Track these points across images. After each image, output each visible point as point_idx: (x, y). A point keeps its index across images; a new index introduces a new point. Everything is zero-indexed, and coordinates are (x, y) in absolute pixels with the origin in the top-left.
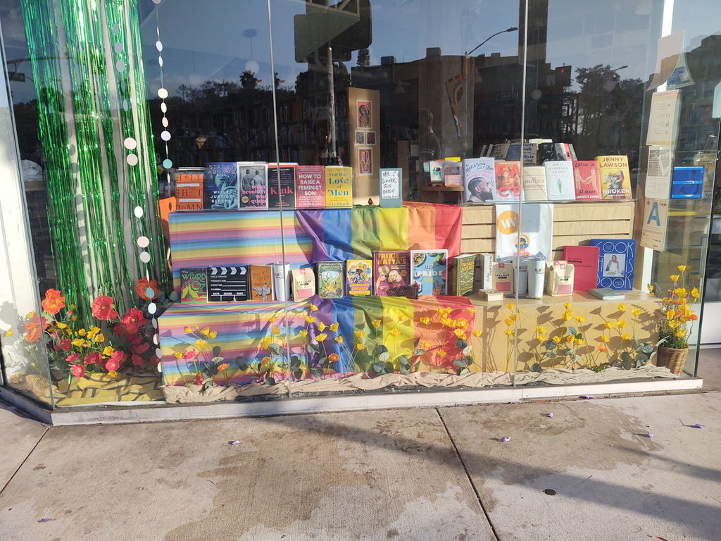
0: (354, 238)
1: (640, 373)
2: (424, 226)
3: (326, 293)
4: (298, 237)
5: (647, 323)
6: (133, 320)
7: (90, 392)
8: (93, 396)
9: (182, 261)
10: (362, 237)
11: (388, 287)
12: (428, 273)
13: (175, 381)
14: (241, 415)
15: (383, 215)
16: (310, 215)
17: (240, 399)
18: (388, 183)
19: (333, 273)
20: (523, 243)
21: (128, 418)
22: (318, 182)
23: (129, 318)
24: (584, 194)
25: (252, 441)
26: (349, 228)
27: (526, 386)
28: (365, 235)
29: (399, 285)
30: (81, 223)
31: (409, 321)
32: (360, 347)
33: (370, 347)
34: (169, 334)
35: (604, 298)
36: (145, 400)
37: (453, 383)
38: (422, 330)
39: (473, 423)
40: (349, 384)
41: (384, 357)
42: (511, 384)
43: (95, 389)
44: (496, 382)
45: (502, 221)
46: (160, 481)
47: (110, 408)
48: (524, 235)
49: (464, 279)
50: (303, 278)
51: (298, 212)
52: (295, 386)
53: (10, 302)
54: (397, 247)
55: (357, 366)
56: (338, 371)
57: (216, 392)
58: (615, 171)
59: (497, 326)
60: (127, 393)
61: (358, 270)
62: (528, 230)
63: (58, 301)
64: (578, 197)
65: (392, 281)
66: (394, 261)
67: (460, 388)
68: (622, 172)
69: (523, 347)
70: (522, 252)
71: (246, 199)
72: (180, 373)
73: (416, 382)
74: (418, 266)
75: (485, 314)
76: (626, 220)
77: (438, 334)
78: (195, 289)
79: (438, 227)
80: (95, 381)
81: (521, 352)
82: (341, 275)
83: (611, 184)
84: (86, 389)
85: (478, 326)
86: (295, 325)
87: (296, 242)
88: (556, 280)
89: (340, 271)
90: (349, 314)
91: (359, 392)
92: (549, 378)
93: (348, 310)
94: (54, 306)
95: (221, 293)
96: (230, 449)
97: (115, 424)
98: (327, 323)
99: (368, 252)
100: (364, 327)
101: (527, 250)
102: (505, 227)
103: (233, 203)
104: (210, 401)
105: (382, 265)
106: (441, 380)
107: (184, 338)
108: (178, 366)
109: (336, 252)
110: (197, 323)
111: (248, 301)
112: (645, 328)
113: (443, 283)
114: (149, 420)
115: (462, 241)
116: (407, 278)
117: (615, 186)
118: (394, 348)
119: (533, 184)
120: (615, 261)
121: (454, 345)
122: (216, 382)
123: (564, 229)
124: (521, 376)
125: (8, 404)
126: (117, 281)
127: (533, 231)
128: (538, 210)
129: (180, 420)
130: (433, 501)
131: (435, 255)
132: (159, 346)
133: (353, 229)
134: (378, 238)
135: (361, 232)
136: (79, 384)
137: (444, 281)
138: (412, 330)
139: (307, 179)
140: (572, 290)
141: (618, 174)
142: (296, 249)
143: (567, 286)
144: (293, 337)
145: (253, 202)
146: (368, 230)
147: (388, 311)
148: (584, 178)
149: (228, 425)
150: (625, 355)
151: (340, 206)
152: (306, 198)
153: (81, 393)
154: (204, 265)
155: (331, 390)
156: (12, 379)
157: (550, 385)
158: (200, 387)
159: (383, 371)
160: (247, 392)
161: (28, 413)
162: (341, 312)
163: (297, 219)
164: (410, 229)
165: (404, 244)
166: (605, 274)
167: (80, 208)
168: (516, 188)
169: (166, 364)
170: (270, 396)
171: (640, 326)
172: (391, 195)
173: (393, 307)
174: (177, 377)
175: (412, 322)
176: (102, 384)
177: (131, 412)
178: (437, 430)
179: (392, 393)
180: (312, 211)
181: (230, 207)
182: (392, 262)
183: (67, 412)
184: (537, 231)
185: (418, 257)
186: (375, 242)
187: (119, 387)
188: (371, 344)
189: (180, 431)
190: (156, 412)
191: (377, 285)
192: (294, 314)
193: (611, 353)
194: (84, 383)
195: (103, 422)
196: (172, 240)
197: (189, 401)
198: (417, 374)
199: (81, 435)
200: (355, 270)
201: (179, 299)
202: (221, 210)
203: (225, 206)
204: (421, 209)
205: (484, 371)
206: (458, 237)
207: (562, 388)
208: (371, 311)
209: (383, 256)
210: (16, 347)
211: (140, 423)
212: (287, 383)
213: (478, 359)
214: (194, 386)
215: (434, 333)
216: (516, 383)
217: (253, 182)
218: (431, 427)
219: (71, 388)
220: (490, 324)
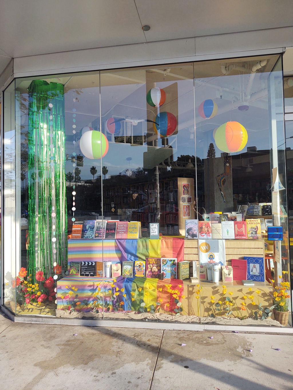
0: (138, 252)
1: (264, 322)
2: (168, 248)
3: (125, 275)
4: (116, 250)
5: (266, 298)
6: (50, 282)
7: (31, 310)
8: (31, 312)
9: (72, 259)
10: (141, 251)
11: (151, 274)
12: (168, 268)
13: (61, 308)
14: (83, 325)
15: (150, 242)
16: (121, 241)
17: (84, 318)
18: (153, 229)
19: (129, 266)
20: (211, 257)
21: (41, 322)
22: (125, 228)
23: (48, 281)
24: (239, 236)
25: (82, 335)
26: (136, 247)
27: (207, 323)
28: (142, 251)
29: (156, 273)
30: (37, 243)
31: (155, 289)
32: (133, 299)
33: (138, 299)
34: (60, 288)
35: (244, 284)
36: (49, 315)
37: (172, 319)
38: (160, 294)
39: (175, 337)
40: (128, 316)
41: (143, 305)
42: (199, 322)
43: (33, 309)
44: (192, 320)
45: (202, 247)
46: (42, 345)
47: (36, 317)
48: (212, 254)
49: (184, 271)
50: (116, 268)
51: (116, 240)
52: (106, 315)
53: (10, 272)
54: (156, 256)
55: (132, 308)
56: (124, 310)
57: (75, 314)
58: (254, 226)
59: (194, 294)
60: (43, 312)
61: (139, 266)
62: (214, 252)
63: (24, 272)
64: (236, 237)
65: (153, 271)
66: (155, 262)
67: (176, 322)
68: (257, 226)
69: (207, 305)
70: (212, 261)
71: (97, 235)
72: (64, 305)
73: (157, 317)
74: (164, 265)
75: (188, 288)
76: (261, 248)
77: (167, 296)
78: (75, 270)
79: (174, 249)
80: (34, 306)
81: (206, 308)
82: (132, 268)
83: (252, 232)
84: (30, 309)
85: (185, 294)
86: (108, 288)
87: (115, 252)
88: (224, 275)
89: (131, 266)
90: (130, 285)
91: (132, 320)
92: (217, 321)
93: (129, 283)
94: (23, 274)
95: (85, 272)
96: (72, 337)
97: (36, 324)
98: (120, 287)
99: (144, 258)
100: (136, 291)
101: (214, 260)
102: (203, 249)
103: (92, 236)
104: (72, 317)
105: (149, 264)
106: (168, 317)
107: (66, 290)
108: (63, 302)
109: (131, 257)
110: (71, 284)
111: (95, 276)
112: (265, 300)
113: (175, 273)
114: (49, 323)
115: (184, 255)
116: (159, 270)
117: (254, 233)
118: (148, 301)
119: (216, 231)
120: (255, 267)
121: (173, 302)
122: (77, 310)
123: (231, 251)
124: (205, 318)
125: (3, 313)
126: (47, 265)
127: (216, 252)
128: (218, 242)
129: (60, 325)
130: (136, 364)
131: (171, 261)
132: (56, 293)
133: (138, 247)
134: (148, 253)
135: (141, 249)
136: (28, 306)
137: (175, 272)
138: (156, 293)
139: (121, 227)
140: (232, 280)
141: (255, 227)
142: (115, 255)
143: (230, 278)
144: (107, 293)
145: (99, 236)
146: (144, 248)
147: (146, 285)
148: (239, 229)
149: (76, 328)
150: (256, 313)
151: (133, 238)
152: (120, 235)
153: (28, 310)
154: (79, 261)
155: (120, 317)
156: (6, 303)
157: (218, 324)
158: (70, 311)
159: (143, 311)
160: (87, 315)
161: (8, 316)
162: (126, 284)
163: (116, 243)
164: (161, 249)
165: (159, 255)
166: (251, 273)
167: (37, 237)
168: (208, 233)
169: (59, 300)
170: (96, 318)
171: (263, 299)
172: (154, 234)
173: (149, 283)
174: (62, 307)
175: (156, 290)
176: (36, 307)
177: (42, 319)
178: (157, 339)
179: (146, 321)
180: (121, 240)
181: (91, 238)
182: (154, 263)
183: (20, 317)
184: (218, 252)
185: (164, 261)
186: (147, 254)
187: (42, 309)
188: (138, 298)
189: (58, 329)
190: (52, 320)
191: (147, 272)
192: (108, 283)
193: (250, 312)
194: (29, 306)
195: (32, 323)
196: (69, 250)
197: (64, 317)
198: (158, 314)
199: (22, 326)
200: (138, 266)
201: (69, 275)
202: (87, 239)
203: (89, 237)
204: (166, 240)
205: (189, 315)
206: (182, 253)
207: (223, 326)
208: (139, 284)
209: (150, 260)
210: (9, 290)
211: (45, 324)
212: (103, 313)
213: (186, 309)
214: (68, 311)
215: (165, 296)
216: (202, 322)
217: (100, 228)
218: (157, 337)
219: (25, 308)
220: (191, 293)
